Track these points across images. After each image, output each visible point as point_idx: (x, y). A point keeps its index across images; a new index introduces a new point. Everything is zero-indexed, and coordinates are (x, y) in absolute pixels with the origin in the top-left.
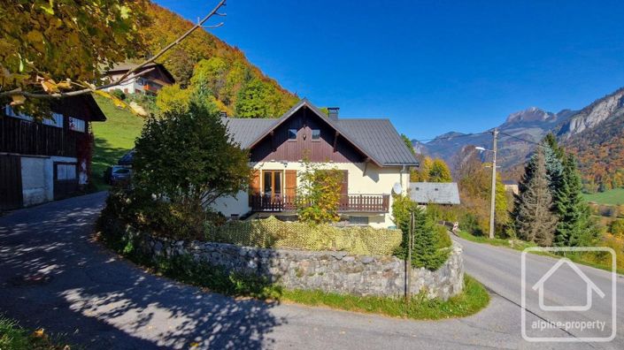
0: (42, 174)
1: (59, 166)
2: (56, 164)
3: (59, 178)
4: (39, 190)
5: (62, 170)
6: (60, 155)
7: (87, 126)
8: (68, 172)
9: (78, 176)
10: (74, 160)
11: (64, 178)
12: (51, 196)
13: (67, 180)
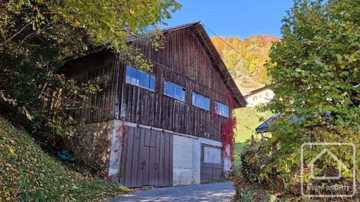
0: (191, 155)
1: (206, 148)
2: (203, 146)
3: (206, 161)
4: (187, 170)
5: (209, 153)
6: (206, 137)
7: (230, 113)
8: (213, 156)
9: (223, 162)
10: (219, 144)
11: (210, 161)
12: (198, 180)
13: (213, 164)
